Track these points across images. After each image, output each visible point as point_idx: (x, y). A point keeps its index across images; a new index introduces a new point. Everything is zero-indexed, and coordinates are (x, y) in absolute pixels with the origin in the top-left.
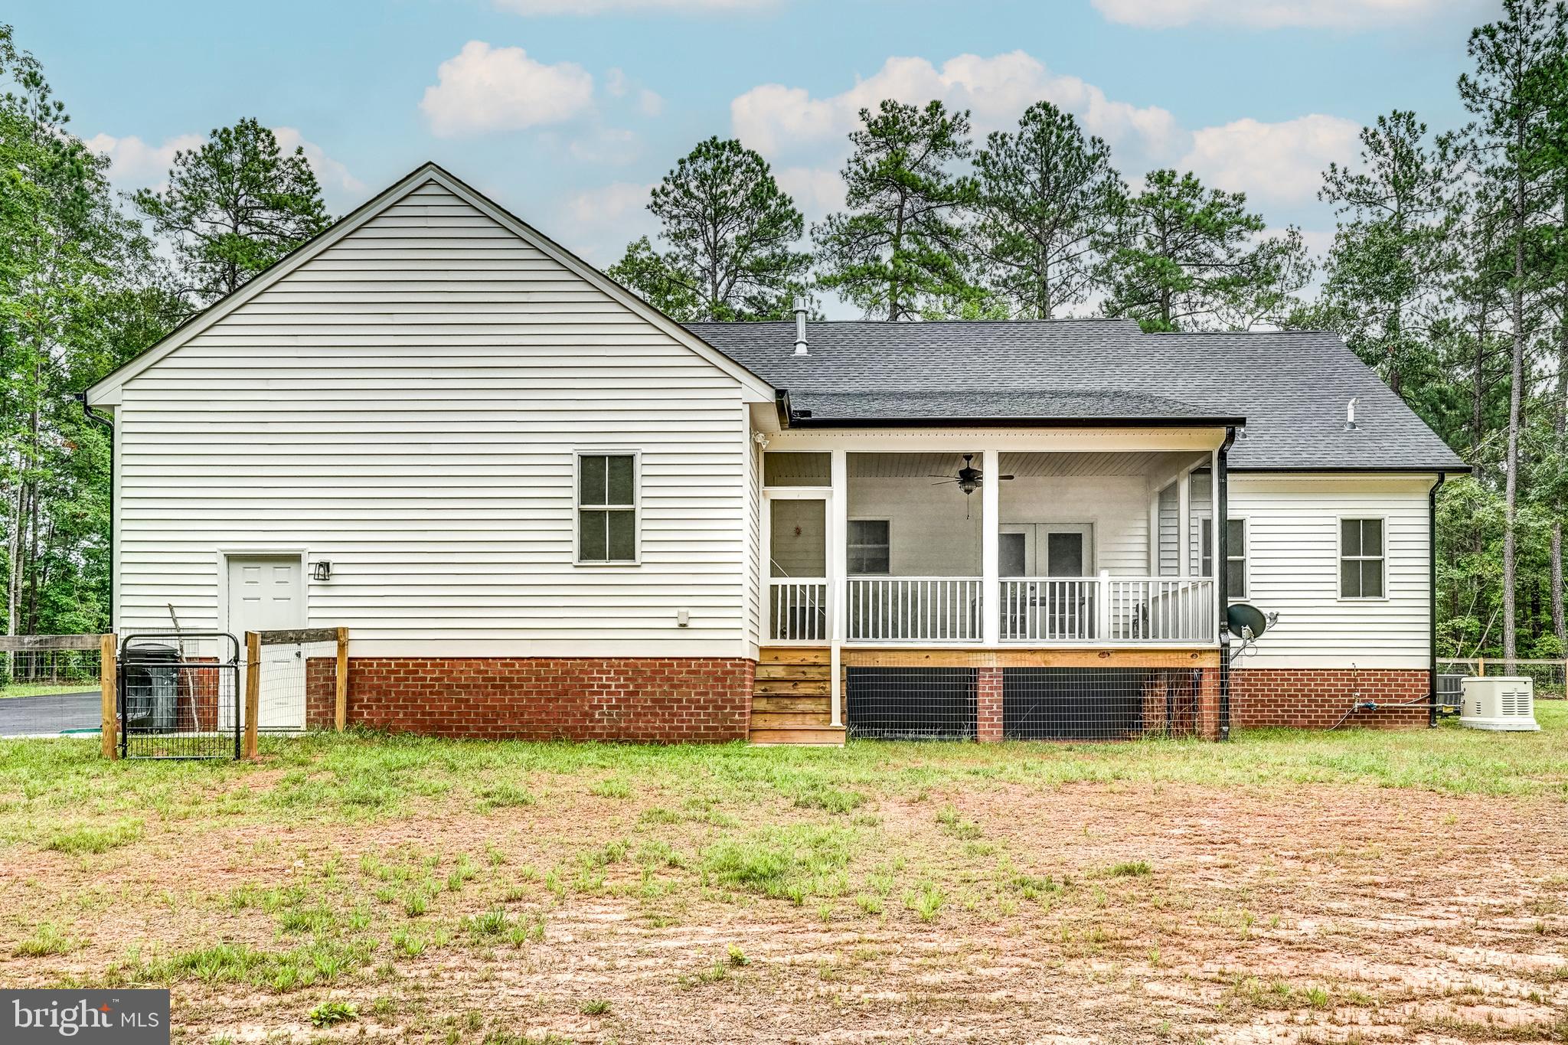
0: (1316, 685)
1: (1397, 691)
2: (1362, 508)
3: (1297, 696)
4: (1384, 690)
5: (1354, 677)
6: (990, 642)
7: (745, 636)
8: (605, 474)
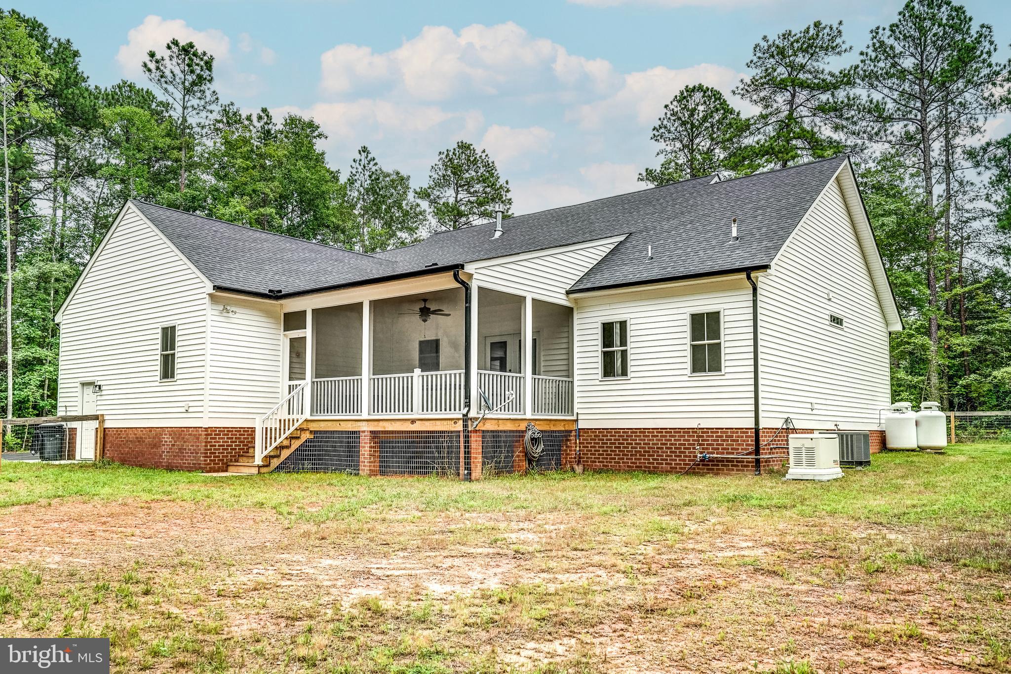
0: (675, 440)
1: (733, 445)
2: (704, 304)
3: (662, 448)
4: (723, 445)
5: (700, 434)
6: (365, 416)
7: (206, 415)
8: (169, 336)
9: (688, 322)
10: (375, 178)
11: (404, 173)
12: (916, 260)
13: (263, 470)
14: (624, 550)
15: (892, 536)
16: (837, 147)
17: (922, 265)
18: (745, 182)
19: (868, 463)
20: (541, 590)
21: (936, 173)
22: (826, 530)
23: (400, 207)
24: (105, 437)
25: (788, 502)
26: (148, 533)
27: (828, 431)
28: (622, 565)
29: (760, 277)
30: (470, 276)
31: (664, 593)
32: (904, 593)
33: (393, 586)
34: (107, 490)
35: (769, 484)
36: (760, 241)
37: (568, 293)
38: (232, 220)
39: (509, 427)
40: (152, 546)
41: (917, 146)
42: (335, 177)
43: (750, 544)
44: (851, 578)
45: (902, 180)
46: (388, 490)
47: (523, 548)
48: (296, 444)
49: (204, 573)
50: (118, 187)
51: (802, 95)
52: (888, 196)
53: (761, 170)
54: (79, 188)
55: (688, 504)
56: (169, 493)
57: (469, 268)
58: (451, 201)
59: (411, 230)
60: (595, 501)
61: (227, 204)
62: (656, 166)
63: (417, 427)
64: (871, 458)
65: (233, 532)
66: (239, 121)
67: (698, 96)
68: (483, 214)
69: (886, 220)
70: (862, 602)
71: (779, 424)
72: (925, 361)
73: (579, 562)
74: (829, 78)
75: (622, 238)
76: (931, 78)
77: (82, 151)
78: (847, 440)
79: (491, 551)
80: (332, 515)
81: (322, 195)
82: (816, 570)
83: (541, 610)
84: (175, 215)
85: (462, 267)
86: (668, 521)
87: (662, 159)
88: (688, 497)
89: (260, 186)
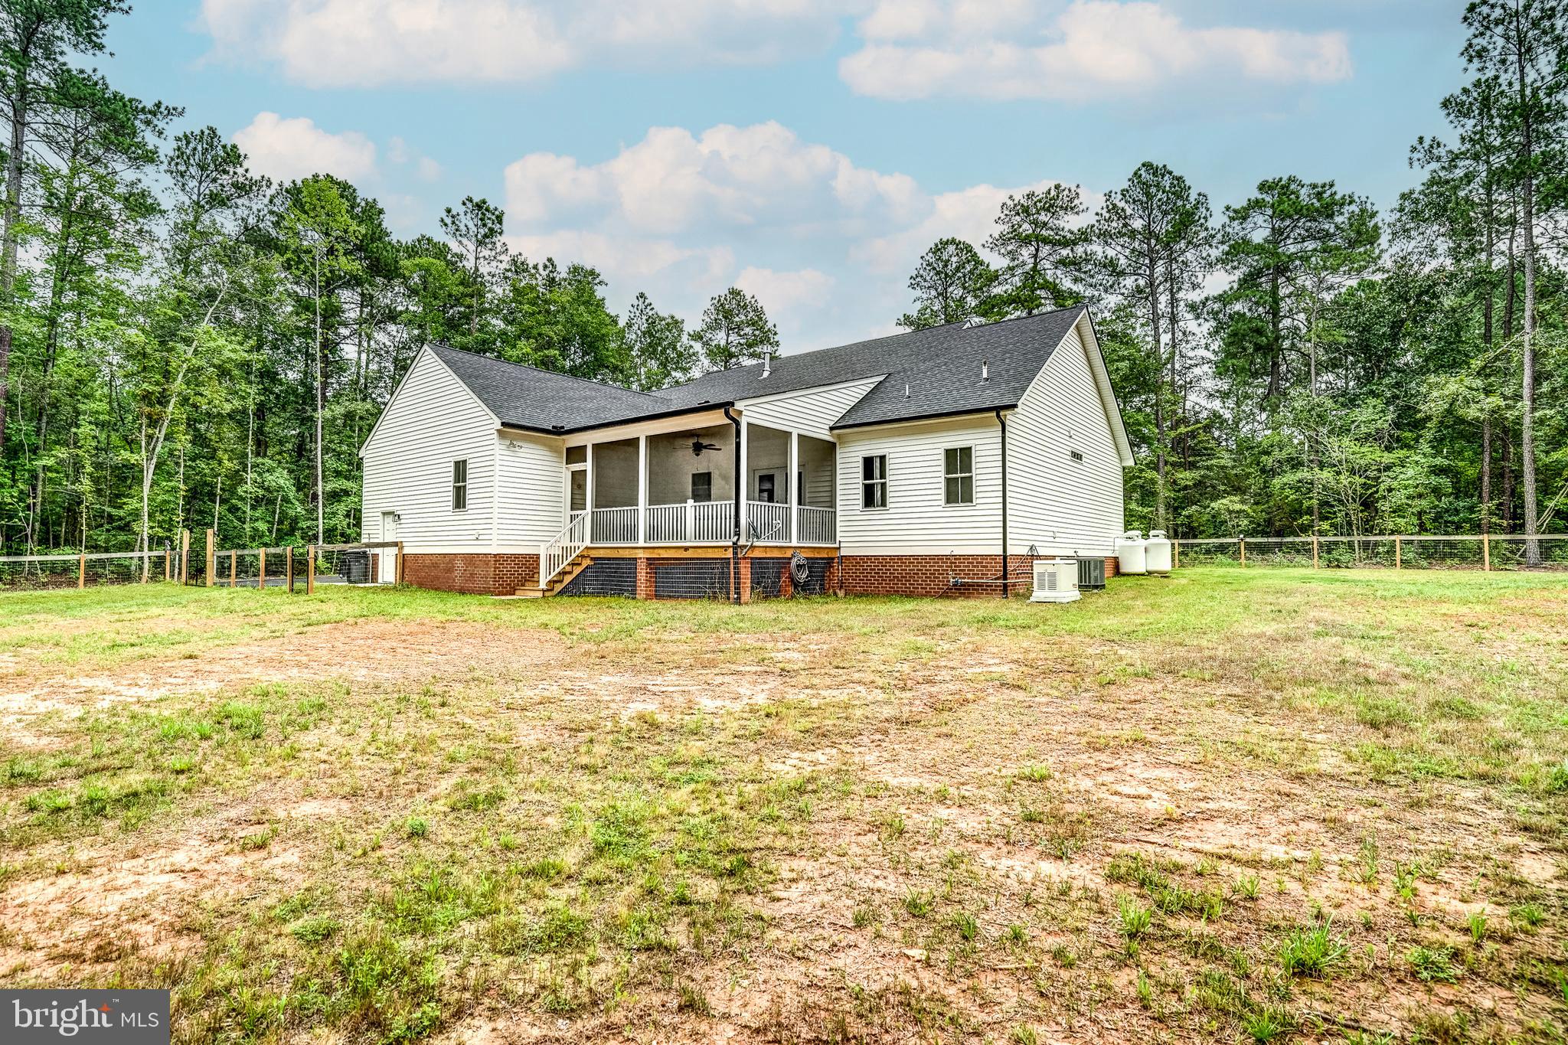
0: (930, 566)
1: (983, 570)
2: (958, 440)
3: (918, 573)
4: (974, 570)
5: (953, 561)
6: (641, 543)
7: (494, 542)
8: (461, 469)
9: (942, 457)
10: (652, 322)
11: (678, 317)
12: (1146, 401)
13: (547, 594)
14: (882, 667)
15: (1122, 652)
16: (1077, 298)
17: (1152, 406)
18: (995, 328)
19: (1103, 586)
20: (806, 704)
21: (1163, 323)
22: (1065, 646)
23: (674, 348)
24: (405, 563)
25: (1032, 622)
26: (444, 650)
27: (1068, 557)
28: (880, 682)
29: (1009, 416)
30: (740, 413)
31: (918, 706)
32: (1131, 702)
33: (667, 701)
34: (406, 611)
35: (1015, 606)
36: (1008, 382)
37: (831, 429)
38: (519, 361)
39: (776, 554)
40: (448, 662)
41: (1147, 298)
42: (615, 322)
43: (997, 661)
44: (1086, 690)
45: (1134, 329)
46: (663, 612)
47: (788, 667)
48: (577, 570)
49: (494, 688)
50: (416, 332)
51: (1045, 250)
52: (1122, 342)
53: (1009, 317)
54: (382, 334)
55: (941, 625)
56: (462, 615)
57: (739, 406)
58: (723, 343)
59: (685, 370)
60: (856, 622)
61: (514, 346)
62: (913, 311)
63: (689, 554)
64: (1106, 582)
65: (520, 651)
66: (526, 270)
67: (951, 248)
68: (753, 355)
69: (1121, 365)
70: (1095, 712)
71: (1024, 551)
72: (1154, 494)
73: (840, 679)
74: (1069, 236)
75: (881, 378)
76: (1157, 239)
77: (385, 299)
78: (1085, 567)
79: (759, 669)
80: (611, 636)
81: (603, 338)
82: (1055, 684)
83: (805, 723)
84: (466, 356)
85: (732, 404)
86: (921, 640)
87: (918, 305)
88: (941, 619)
89: (545, 329)
